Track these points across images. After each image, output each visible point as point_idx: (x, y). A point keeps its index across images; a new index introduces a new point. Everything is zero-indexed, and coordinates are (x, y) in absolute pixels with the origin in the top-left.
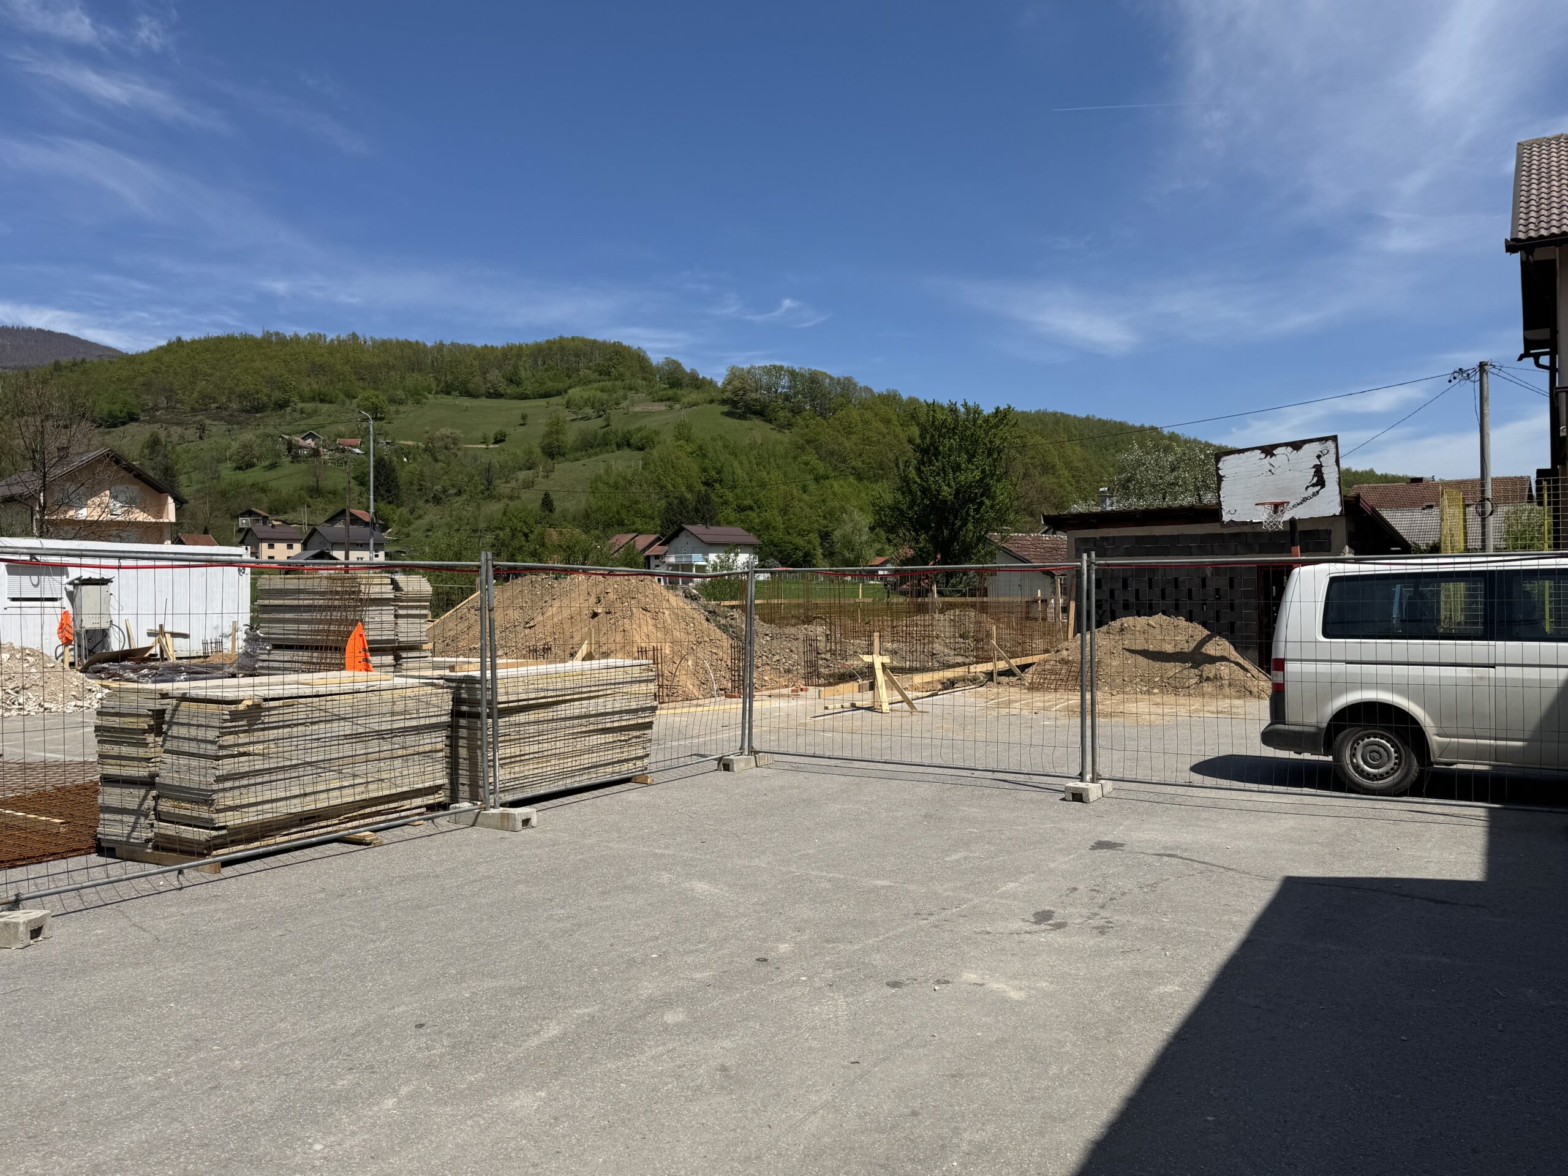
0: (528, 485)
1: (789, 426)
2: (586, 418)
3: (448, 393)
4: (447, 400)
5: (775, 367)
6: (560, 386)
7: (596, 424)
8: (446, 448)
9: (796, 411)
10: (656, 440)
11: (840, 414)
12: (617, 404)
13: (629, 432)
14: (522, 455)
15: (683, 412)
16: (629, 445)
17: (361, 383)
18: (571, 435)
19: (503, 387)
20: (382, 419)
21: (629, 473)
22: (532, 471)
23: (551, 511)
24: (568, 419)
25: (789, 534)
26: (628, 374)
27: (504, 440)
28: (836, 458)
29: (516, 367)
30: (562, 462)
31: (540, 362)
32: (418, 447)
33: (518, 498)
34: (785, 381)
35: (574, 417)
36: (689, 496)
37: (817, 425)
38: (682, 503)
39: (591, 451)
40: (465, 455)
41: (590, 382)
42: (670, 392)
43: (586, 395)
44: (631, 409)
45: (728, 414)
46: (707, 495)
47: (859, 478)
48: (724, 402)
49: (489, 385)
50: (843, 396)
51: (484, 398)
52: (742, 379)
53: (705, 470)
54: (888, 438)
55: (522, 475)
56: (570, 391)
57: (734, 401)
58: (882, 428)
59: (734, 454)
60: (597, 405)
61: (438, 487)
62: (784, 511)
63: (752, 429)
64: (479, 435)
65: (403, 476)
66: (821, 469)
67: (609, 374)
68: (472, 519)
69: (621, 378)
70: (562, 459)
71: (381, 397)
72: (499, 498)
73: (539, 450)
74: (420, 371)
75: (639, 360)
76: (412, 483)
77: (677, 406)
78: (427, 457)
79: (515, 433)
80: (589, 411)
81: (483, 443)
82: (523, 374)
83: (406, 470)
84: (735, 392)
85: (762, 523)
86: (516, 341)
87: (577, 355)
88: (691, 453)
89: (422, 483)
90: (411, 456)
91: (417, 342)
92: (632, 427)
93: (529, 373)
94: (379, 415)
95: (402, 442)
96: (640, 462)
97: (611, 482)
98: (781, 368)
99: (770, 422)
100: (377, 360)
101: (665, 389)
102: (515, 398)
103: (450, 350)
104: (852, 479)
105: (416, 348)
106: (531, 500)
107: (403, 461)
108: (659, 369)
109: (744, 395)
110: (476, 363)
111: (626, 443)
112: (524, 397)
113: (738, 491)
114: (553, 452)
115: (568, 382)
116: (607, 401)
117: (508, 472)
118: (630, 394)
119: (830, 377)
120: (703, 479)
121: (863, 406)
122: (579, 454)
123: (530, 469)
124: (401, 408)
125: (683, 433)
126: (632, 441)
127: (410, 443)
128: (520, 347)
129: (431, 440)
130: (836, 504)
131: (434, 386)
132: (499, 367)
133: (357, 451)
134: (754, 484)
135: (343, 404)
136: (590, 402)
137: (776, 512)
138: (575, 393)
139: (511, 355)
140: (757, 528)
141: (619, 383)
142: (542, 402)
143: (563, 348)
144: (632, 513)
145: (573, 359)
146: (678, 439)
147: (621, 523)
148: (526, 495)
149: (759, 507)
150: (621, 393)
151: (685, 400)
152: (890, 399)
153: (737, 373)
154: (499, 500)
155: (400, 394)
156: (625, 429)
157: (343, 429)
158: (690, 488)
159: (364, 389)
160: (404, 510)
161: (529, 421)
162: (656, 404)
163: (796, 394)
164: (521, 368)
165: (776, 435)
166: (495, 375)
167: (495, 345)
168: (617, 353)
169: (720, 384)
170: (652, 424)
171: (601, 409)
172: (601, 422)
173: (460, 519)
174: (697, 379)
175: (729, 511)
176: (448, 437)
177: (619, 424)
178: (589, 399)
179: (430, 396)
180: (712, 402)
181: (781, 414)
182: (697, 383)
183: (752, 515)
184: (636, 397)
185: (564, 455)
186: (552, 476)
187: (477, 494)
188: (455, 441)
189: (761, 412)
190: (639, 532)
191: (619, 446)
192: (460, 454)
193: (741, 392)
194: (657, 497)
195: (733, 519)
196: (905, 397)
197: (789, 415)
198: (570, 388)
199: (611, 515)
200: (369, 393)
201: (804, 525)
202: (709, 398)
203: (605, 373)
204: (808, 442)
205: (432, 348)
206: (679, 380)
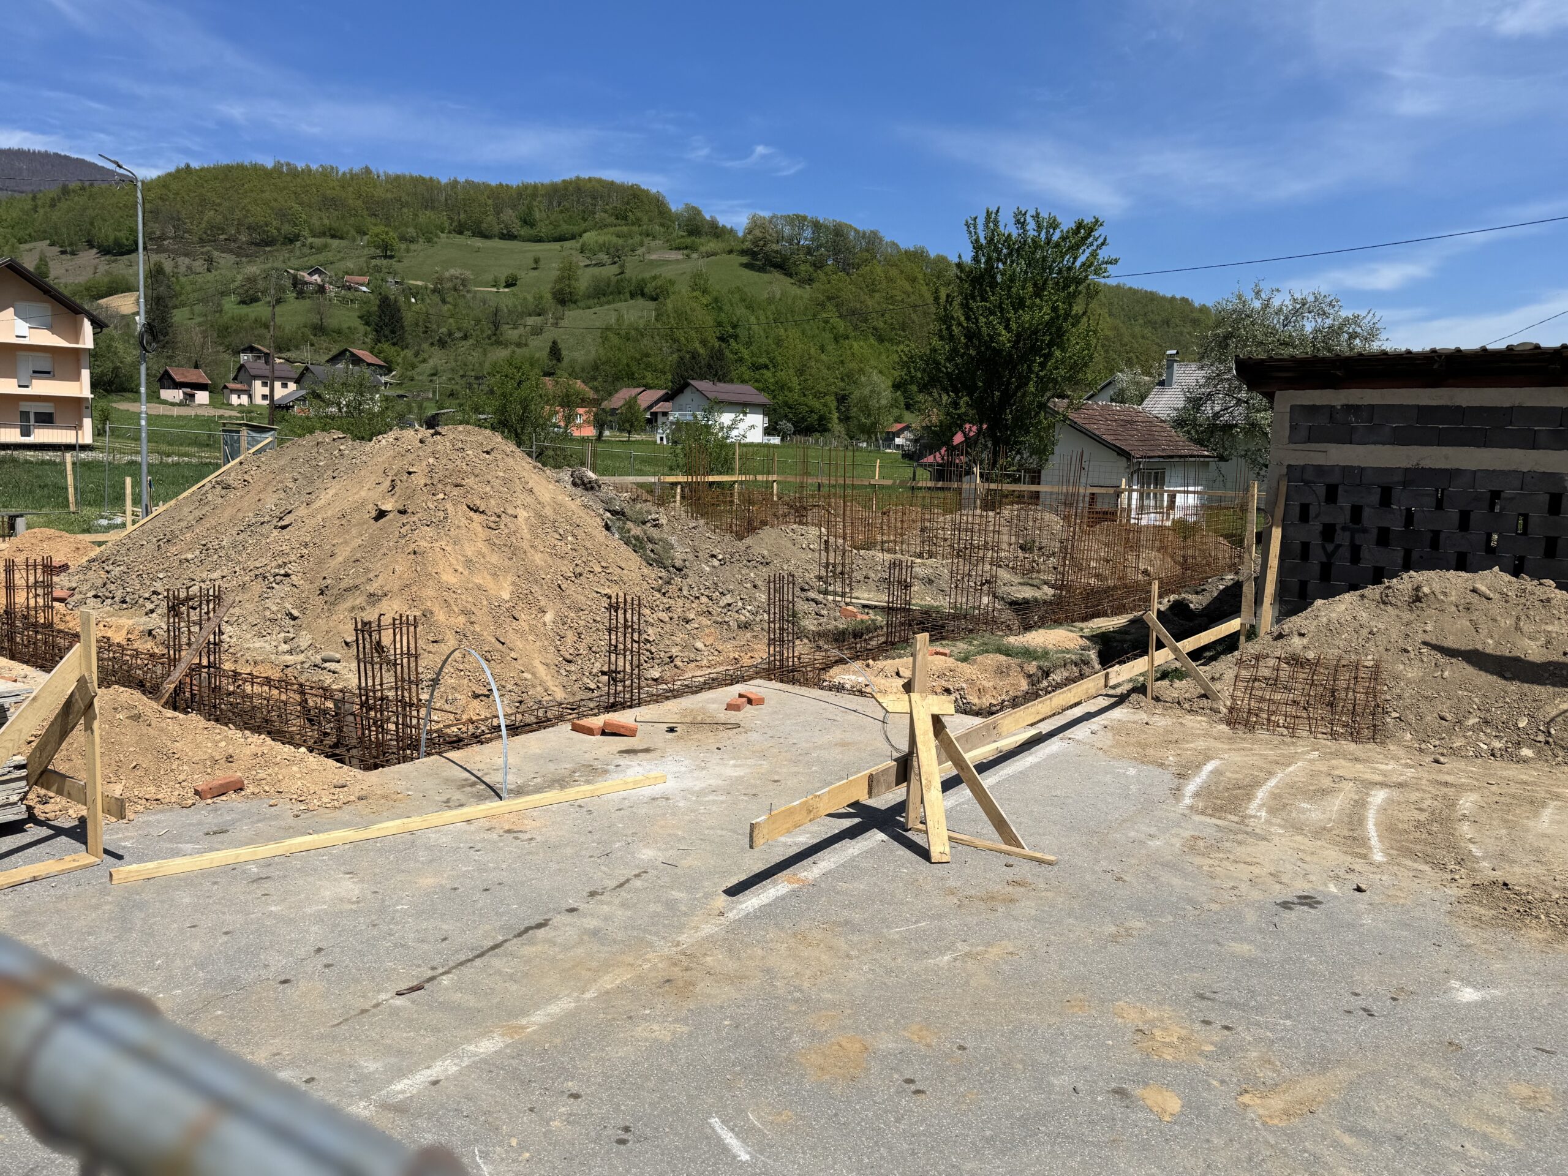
0: (537, 331)
1: (810, 281)
2: (600, 264)
3: (461, 233)
4: (459, 239)
5: (798, 216)
6: (576, 229)
7: (611, 271)
8: (455, 290)
9: (818, 265)
10: (671, 290)
11: (864, 270)
12: (633, 250)
13: (643, 280)
14: (532, 300)
15: (701, 262)
16: (643, 295)
17: (373, 220)
18: (584, 281)
19: (517, 228)
20: (391, 257)
21: (641, 324)
22: (542, 317)
23: (559, 360)
24: (582, 264)
25: (805, 395)
26: (645, 219)
27: (515, 285)
28: (857, 316)
29: (530, 208)
30: (574, 309)
31: (555, 204)
32: (426, 288)
33: (526, 345)
34: (808, 233)
35: (588, 262)
36: (702, 351)
37: (839, 280)
38: (694, 358)
39: (603, 299)
40: (474, 298)
41: (606, 226)
42: (688, 241)
43: (601, 239)
44: (647, 257)
45: (746, 266)
46: (720, 351)
47: (881, 340)
48: (743, 253)
49: (502, 226)
50: (868, 251)
51: (497, 240)
52: (763, 227)
53: (719, 324)
54: (913, 297)
55: (531, 321)
56: (586, 236)
57: (754, 252)
58: (908, 287)
59: (750, 307)
60: (612, 250)
61: (444, 330)
62: (800, 372)
63: (771, 283)
64: (489, 277)
65: (408, 317)
66: (841, 326)
67: (626, 218)
68: (477, 365)
69: (638, 222)
70: (572, 306)
71: (391, 234)
72: (505, 344)
73: (549, 296)
74: (433, 208)
75: (657, 205)
76: (417, 325)
77: (695, 256)
78: (436, 298)
79: (526, 277)
80: (603, 257)
81: (494, 286)
82: (537, 215)
83: (412, 309)
84: (755, 243)
85: (777, 383)
86: (531, 180)
87: (594, 198)
88: (706, 306)
89: (428, 325)
90: (419, 297)
91: (431, 178)
92: (647, 275)
93: (544, 215)
94: (389, 253)
95: (411, 282)
96: (654, 313)
97: (623, 332)
98: (805, 218)
99: (790, 275)
100: (389, 195)
101: (683, 237)
102: (529, 240)
103: (464, 187)
104: (872, 341)
105: (430, 185)
106: (539, 347)
107: (409, 301)
108: (678, 216)
109: (765, 245)
110: (490, 202)
111: (639, 292)
112: (539, 240)
113: (753, 348)
114: (564, 298)
115: (584, 225)
116: (623, 246)
117: (517, 317)
118: (647, 241)
119: (856, 230)
120: (718, 334)
121: (889, 262)
122: (591, 302)
123: (539, 315)
124: (413, 247)
125: (699, 284)
126: (646, 290)
127: (419, 283)
128: (535, 187)
129: (440, 280)
130: (854, 365)
131: (447, 225)
132: (514, 207)
133: (364, 289)
134: (770, 341)
135: (354, 240)
136: (604, 247)
137: (791, 372)
138: (590, 237)
139: (527, 194)
140: (772, 388)
141: (635, 228)
142: (557, 246)
143: (579, 189)
144: (642, 366)
145: (589, 200)
146: (694, 290)
147: (631, 376)
148: (535, 342)
149: (774, 366)
150: (638, 238)
151: (703, 249)
152: (917, 256)
153: (758, 222)
154: (506, 346)
155: (411, 231)
156: (640, 277)
157: (352, 266)
158: (704, 343)
159: (375, 225)
160: (409, 353)
161: (542, 264)
162: (674, 252)
163: (819, 247)
164: (536, 209)
165: (796, 291)
166: (509, 216)
167: (509, 183)
168: (635, 196)
169: (740, 234)
170: (667, 272)
171: (616, 256)
172: (615, 269)
173: (465, 365)
174: (717, 227)
175: (744, 369)
176: (457, 278)
177: (634, 271)
178: (604, 244)
179: (442, 235)
180: (730, 252)
181: (803, 267)
182: (717, 232)
183: (768, 374)
184: (653, 244)
185: (575, 302)
186: (562, 323)
187: (484, 339)
188: (464, 282)
189: (780, 264)
190: (648, 387)
191: (633, 295)
192: (469, 296)
193: (762, 243)
194: (669, 351)
195: (746, 377)
196: (933, 255)
197: (811, 269)
198: (585, 231)
199: (620, 367)
200: (380, 229)
201: (821, 387)
202: (728, 248)
203: (621, 216)
204: (829, 299)
205: (447, 185)
206: (697, 227)
